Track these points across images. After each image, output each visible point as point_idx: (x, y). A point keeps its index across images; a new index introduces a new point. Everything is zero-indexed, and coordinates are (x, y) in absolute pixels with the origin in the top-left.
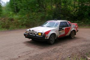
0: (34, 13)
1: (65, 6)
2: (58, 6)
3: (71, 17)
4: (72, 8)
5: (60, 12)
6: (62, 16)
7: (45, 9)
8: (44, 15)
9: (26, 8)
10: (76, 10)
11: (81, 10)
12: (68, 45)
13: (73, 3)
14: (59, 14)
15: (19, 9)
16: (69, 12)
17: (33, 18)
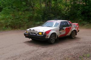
0: (20, 13)
1: (56, 4)
2: (48, 5)
3: (63, 16)
4: (63, 7)
5: (50, 12)
6: (53, 15)
7: (34, 8)
8: (31, 14)
9: (10, 7)
10: (68, 9)
11: (73, 9)
12: (60, 48)
13: (64, 1)
14: (49, 13)
15: (2, 8)
16: (60, 11)
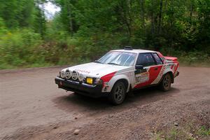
0: (107, 35)
1: (171, 20)
2: (156, 21)
3: (183, 43)
4: (183, 25)
5: (160, 33)
6: (164, 40)
7: (130, 27)
8: (126, 38)
9: (91, 24)
10: (194, 30)
11: (203, 29)
13: (187, 14)
14: (158, 36)
15: (79, 26)
16: (178, 33)
17: (105, 42)
